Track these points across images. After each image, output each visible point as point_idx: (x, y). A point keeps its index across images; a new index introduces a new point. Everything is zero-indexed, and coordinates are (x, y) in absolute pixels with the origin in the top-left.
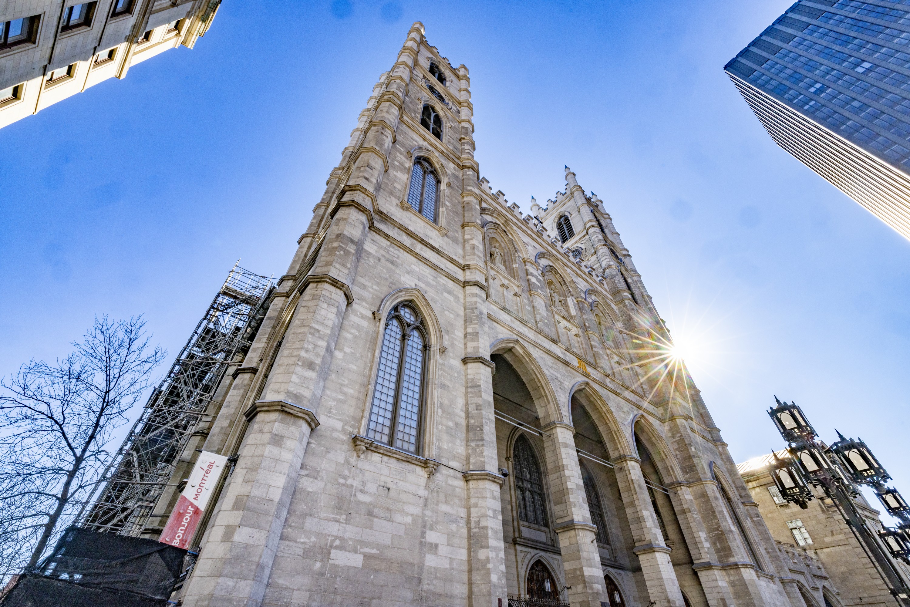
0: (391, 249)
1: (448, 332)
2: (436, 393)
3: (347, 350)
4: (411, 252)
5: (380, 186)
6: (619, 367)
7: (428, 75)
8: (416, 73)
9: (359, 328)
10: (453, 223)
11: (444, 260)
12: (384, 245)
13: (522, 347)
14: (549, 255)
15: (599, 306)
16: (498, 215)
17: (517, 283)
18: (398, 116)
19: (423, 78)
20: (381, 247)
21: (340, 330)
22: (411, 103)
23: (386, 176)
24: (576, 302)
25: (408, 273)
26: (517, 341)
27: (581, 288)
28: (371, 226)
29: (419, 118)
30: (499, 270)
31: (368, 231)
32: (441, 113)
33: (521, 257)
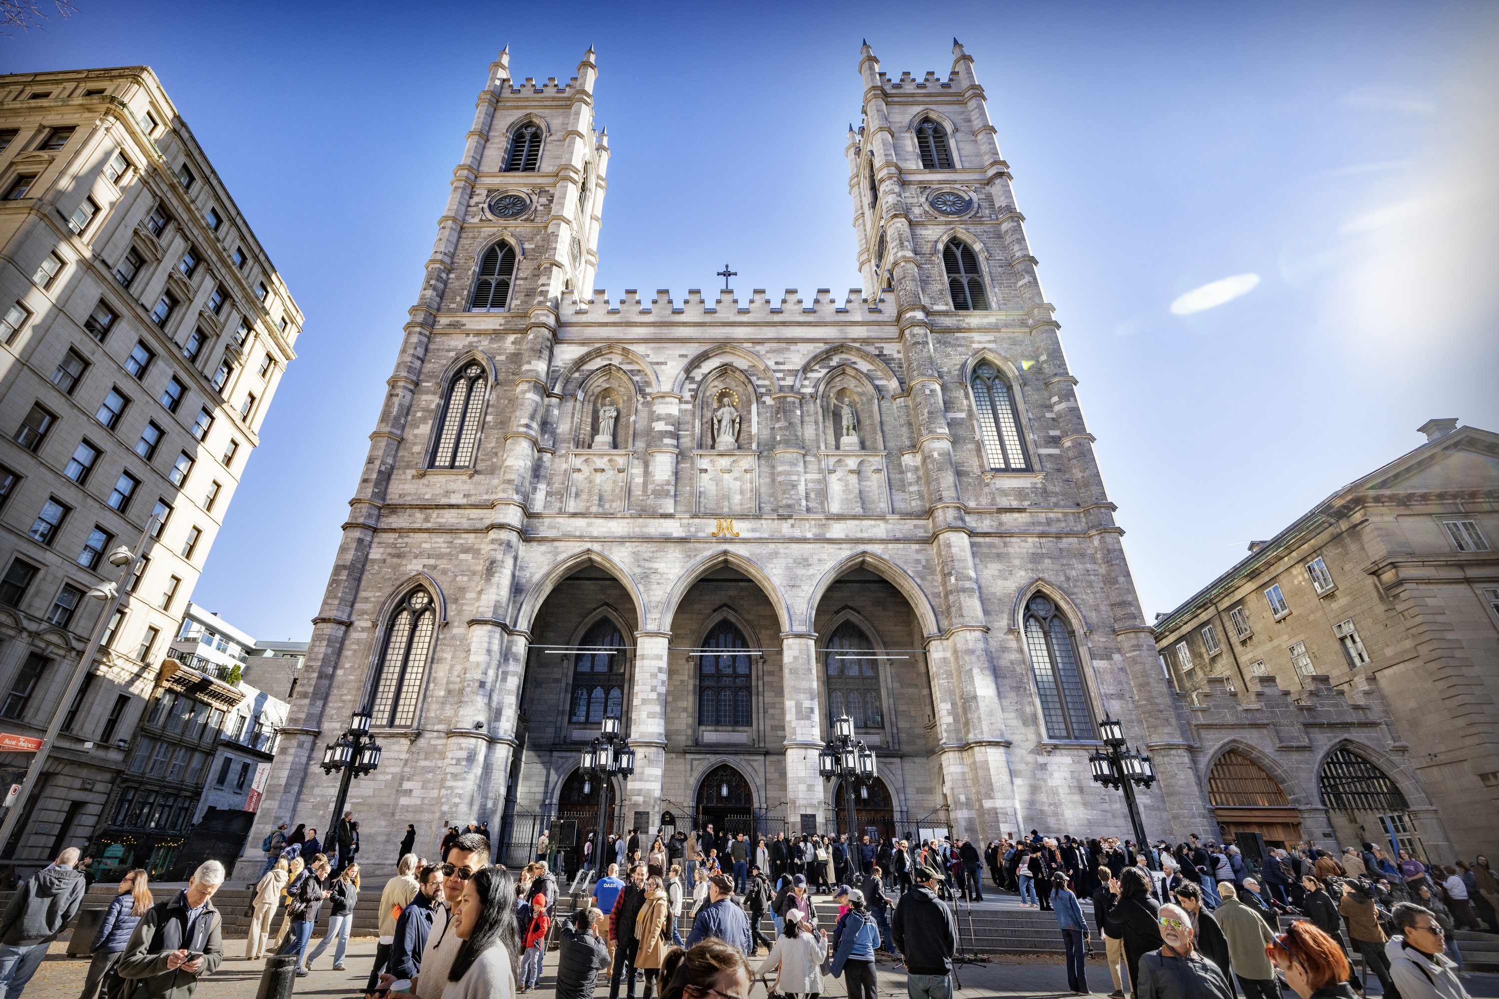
0: (399, 540)
1: (456, 601)
2: (430, 670)
4: (420, 530)
5: (393, 468)
6: (853, 478)
7: (497, 180)
8: (476, 199)
9: (358, 642)
10: (493, 445)
11: (467, 511)
12: (391, 541)
13: (599, 554)
14: (719, 348)
15: (849, 371)
16: (610, 347)
17: (623, 452)
18: (425, 336)
19: (487, 196)
20: (387, 545)
21: (339, 653)
22: (458, 278)
23: (402, 446)
24: (772, 403)
25: (416, 557)
26: (589, 551)
27: (791, 368)
28: (375, 530)
29: (468, 295)
30: (590, 451)
31: (373, 537)
32: (512, 241)
33: (649, 394)
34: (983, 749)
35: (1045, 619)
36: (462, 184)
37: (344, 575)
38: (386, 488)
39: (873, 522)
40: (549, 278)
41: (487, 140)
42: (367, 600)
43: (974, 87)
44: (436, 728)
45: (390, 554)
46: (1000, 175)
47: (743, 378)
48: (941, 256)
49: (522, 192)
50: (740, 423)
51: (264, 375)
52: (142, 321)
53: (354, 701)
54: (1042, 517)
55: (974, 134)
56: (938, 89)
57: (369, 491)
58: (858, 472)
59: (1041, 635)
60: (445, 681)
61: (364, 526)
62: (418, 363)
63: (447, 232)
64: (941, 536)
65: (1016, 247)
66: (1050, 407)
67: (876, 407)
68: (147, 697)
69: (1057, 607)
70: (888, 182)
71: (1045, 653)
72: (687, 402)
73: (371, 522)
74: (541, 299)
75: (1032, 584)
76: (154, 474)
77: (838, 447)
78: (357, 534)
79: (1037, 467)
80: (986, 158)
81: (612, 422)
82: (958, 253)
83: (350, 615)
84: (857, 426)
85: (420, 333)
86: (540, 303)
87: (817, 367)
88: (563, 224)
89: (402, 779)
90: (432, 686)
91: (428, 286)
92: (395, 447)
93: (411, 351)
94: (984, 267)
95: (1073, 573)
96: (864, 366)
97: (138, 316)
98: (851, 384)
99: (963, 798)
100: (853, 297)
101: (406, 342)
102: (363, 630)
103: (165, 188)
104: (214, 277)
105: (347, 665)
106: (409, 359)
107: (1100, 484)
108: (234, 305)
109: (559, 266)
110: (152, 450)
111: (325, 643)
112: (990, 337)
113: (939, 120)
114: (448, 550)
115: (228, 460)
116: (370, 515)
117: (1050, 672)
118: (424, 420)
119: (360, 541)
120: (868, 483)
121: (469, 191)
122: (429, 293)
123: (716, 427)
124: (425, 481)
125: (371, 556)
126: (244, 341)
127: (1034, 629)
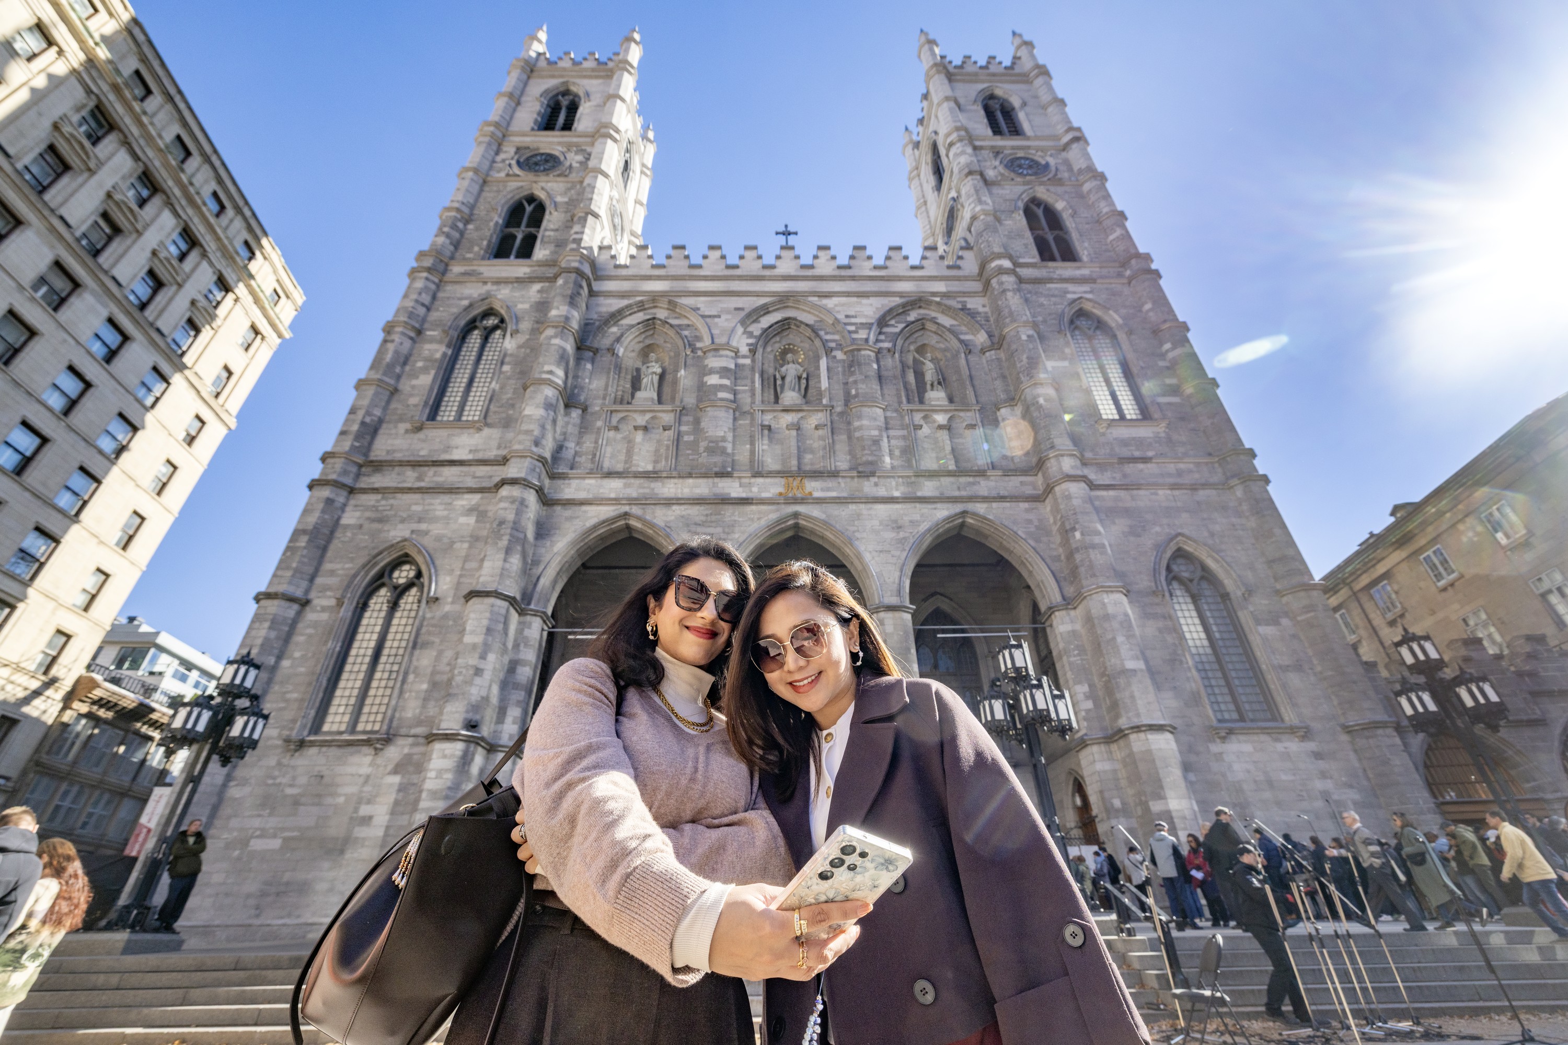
0: (382, 503)
4: (410, 490)
5: (381, 421)
6: (944, 435)
7: (528, 139)
8: (502, 156)
9: (315, 625)
10: (509, 396)
11: (473, 469)
12: (372, 503)
13: (639, 518)
14: (780, 302)
15: (929, 325)
16: (654, 300)
17: (669, 408)
18: (434, 283)
19: (516, 153)
20: (367, 508)
21: (287, 639)
22: (477, 229)
23: (396, 397)
24: (844, 357)
25: (403, 521)
26: (626, 515)
27: (864, 321)
28: (352, 491)
29: (488, 245)
30: (630, 407)
31: (348, 499)
32: (542, 195)
33: (701, 349)
34: (1142, 735)
35: (1191, 581)
36: (487, 139)
37: (303, 542)
38: (371, 443)
39: (971, 479)
40: (584, 226)
41: (518, 103)
42: (332, 573)
43: (1038, 66)
44: (413, 731)
45: (368, 519)
46: (1077, 139)
47: (808, 332)
48: (1021, 212)
49: (557, 151)
50: (807, 379)
51: (247, 349)
52: (61, 237)
53: (302, 700)
54: (1171, 468)
55: (1044, 108)
56: (1000, 70)
57: (347, 445)
58: (948, 427)
59: (1189, 600)
60: (429, 670)
61: (336, 484)
62: (422, 311)
63: (466, 183)
64: (1057, 489)
65: (1102, 204)
66: (1163, 356)
67: (963, 362)
68: (50, 722)
69: (1204, 568)
70: (958, 145)
71: (1197, 621)
72: (744, 357)
73: (348, 481)
74: (574, 246)
75: (1172, 539)
76: (72, 434)
77: (921, 401)
78: (326, 492)
79: (1156, 415)
80: (1059, 127)
81: (656, 379)
82: (1040, 212)
83: (307, 591)
84: (942, 382)
85: (427, 279)
86: (572, 250)
87: (893, 322)
88: (600, 177)
89: (360, 802)
90: (411, 677)
91: (440, 232)
92: (386, 398)
93: (414, 296)
94: (1069, 223)
95: (1217, 528)
96: (946, 321)
97: (53, 230)
98: (932, 340)
99: (1117, 803)
100: (928, 254)
101: (409, 287)
102: (324, 609)
103: (105, 88)
104: (176, 214)
105: (297, 654)
106: (411, 304)
107: (1233, 429)
108: (204, 255)
109: (596, 216)
110: (72, 405)
111: (267, 625)
112: (1086, 288)
113: (1006, 96)
114: (445, 513)
115: (191, 440)
116: (345, 472)
117: (1206, 643)
118: (425, 370)
119: (329, 502)
120: (960, 440)
121: (495, 147)
122: (441, 240)
123: (779, 382)
124: (421, 435)
125: (345, 521)
126: (219, 303)
127: (1178, 593)
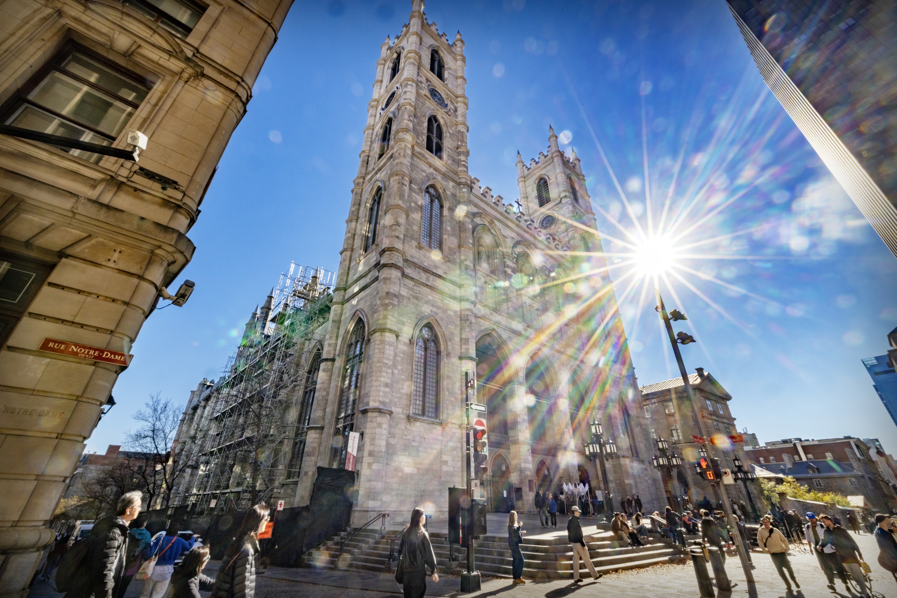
0: (415, 288)
1: (450, 340)
2: (445, 383)
3: (399, 367)
9: (403, 352)
10: (453, 246)
11: (447, 284)
12: (411, 286)
17: (496, 277)
19: (426, 82)
20: (409, 288)
22: (418, 124)
25: (426, 303)
26: (493, 329)
28: (403, 275)
29: (425, 139)
30: (483, 270)
33: (502, 251)
42: (403, 323)
44: (453, 421)
49: (443, 94)
72: (514, 263)
81: (486, 257)
89: (441, 453)
102: (405, 344)
114: (442, 305)
118: (416, 210)
119: (400, 280)
124: (423, 252)
125: (401, 292)
